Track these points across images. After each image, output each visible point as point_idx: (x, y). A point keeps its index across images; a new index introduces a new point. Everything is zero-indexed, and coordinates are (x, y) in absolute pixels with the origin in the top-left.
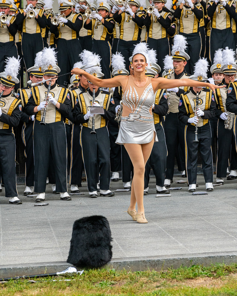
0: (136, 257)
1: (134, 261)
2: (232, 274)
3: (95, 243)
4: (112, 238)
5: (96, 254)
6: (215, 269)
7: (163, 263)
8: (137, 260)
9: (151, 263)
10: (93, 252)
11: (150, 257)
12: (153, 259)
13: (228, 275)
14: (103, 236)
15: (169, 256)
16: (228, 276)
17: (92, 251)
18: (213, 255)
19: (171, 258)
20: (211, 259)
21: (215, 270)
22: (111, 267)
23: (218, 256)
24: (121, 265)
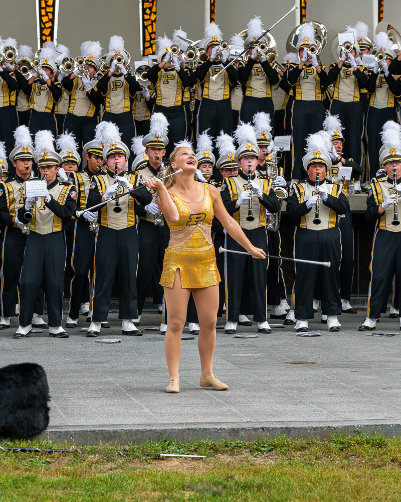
0: (83, 425)
1: (80, 431)
2: (220, 455)
3: (25, 402)
4: (50, 397)
5: (26, 418)
6: (196, 447)
7: (121, 435)
8: (85, 429)
9: (105, 434)
10: (22, 415)
11: (103, 426)
12: (107, 429)
13: (213, 456)
14: (37, 394)
15: (130, 426)
16: (214, 458)
17: (20, 413)
18: (193, 427)
19: (134, 428)
20: (191, 432)
21: (196, 449)
22: (47, 439)
23: (200, 429)
24: (61, 436)
